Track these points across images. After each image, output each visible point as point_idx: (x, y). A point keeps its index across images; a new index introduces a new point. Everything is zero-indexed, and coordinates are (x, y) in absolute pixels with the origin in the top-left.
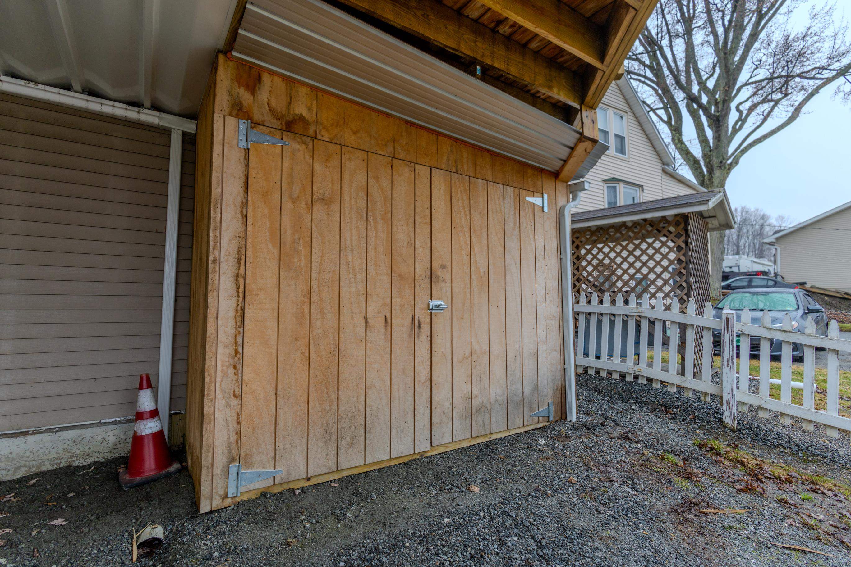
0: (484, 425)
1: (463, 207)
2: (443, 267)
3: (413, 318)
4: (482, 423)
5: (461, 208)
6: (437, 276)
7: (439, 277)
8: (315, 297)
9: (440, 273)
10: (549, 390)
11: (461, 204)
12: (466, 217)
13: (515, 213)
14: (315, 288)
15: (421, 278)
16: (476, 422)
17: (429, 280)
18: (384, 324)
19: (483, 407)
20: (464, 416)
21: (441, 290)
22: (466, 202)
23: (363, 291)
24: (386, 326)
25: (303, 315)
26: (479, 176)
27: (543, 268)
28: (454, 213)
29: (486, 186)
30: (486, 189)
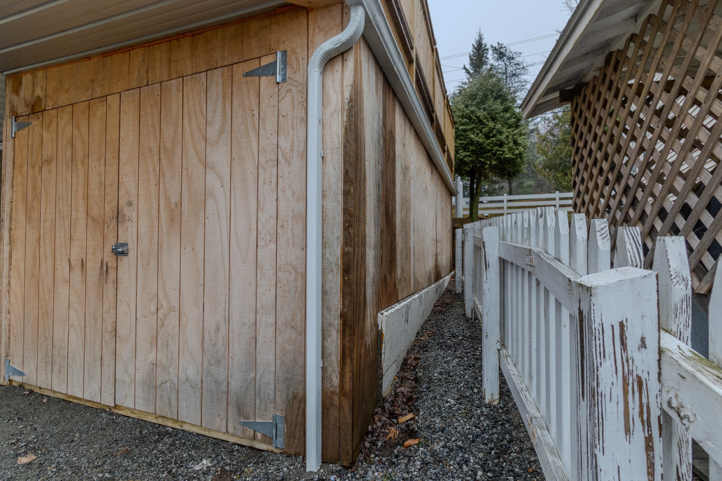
0: (170, 405)
1: (153, 126)
2: (130, 204)
3: (102, 262)
4: (167, 401)
5: (150, 127)
6: (124, 215)
7: (125, 216)
8: (42, 243)
9: (127, 211)
10: (278, 393)
11: (150, 123)
12: (155, 137)
13: (224, 107)
14: (42, 235)
15: (109, 219)
16: (161, 397)
17: (116, 220)
18: (80, 267)
19: (169, 381)
20: (147, 383)
21: (127, 231)
22: (156, 117)
23: (68, 237)
24: (82, 269)
25: (36, 256)
26: (174, 76)
27: (274, 183)
28: (142, 136)
29: (181, 86)
30: (181, 89)
